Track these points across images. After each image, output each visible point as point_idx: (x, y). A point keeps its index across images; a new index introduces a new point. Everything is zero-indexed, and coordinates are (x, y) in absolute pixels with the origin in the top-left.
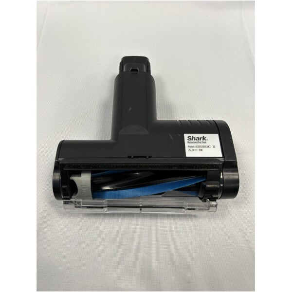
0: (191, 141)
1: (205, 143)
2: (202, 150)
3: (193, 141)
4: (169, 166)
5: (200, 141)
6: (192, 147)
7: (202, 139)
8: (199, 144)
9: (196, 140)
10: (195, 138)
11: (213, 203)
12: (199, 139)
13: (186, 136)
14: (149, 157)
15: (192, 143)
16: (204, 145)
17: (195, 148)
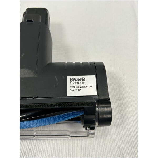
0: (73, 82)
1: (84, 83)
2: (80, 90)
3: (75, 82)
4: (51, 105)
5: (80, 82)
6: (73, 87)
7: (82, 80)
8: (79, 85)
9: (77, 81)
10: (76, 79)
11: (92, 132)
12: (79, 80)
13: (69, 77)
14: (35, 98)
15: (73, 83)
16: (83, 85)
17: (75, 88)
